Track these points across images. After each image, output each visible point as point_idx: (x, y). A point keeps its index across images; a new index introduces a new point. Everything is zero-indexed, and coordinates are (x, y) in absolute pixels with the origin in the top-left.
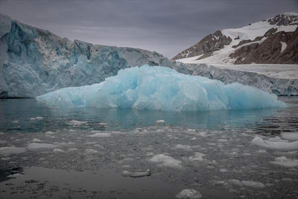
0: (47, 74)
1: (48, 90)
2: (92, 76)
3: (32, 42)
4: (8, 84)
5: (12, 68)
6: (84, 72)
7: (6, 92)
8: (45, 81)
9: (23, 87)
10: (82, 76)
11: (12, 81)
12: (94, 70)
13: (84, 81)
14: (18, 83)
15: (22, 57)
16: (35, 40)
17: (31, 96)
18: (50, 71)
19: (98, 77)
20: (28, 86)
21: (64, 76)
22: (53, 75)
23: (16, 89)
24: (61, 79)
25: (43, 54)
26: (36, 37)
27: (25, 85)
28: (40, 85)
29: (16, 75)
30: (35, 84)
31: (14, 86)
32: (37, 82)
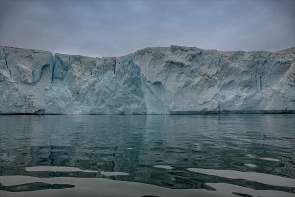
0: (78, 93)
1: (78, 107)
2: (115, 91)
3: (69, 67)
4: (47, 104)
5: (53, 91)
6: (107, 88)
7: (44, 110)
8: (77, 100)
9: (58, 105)
10: (105, 92)
11: (50, 101)
12: (117, 85)
13: (109, 97)
14: (54, 103)
15: (64, 81)
16: (72, 65)
17: (64, 113)
18: (79, 90)
19: (121, 92)
20: (62, 104)
21: (92, 93)
22: (82, 94)
23: (53, 108)
24: (89, 97)
25: (75, 76)
26: (72, 63)
27: (59, 104)
28: (72, 104)
29: (53, 96)
30: (67, 103)
31: (51, 105)
32: (70, 101)
